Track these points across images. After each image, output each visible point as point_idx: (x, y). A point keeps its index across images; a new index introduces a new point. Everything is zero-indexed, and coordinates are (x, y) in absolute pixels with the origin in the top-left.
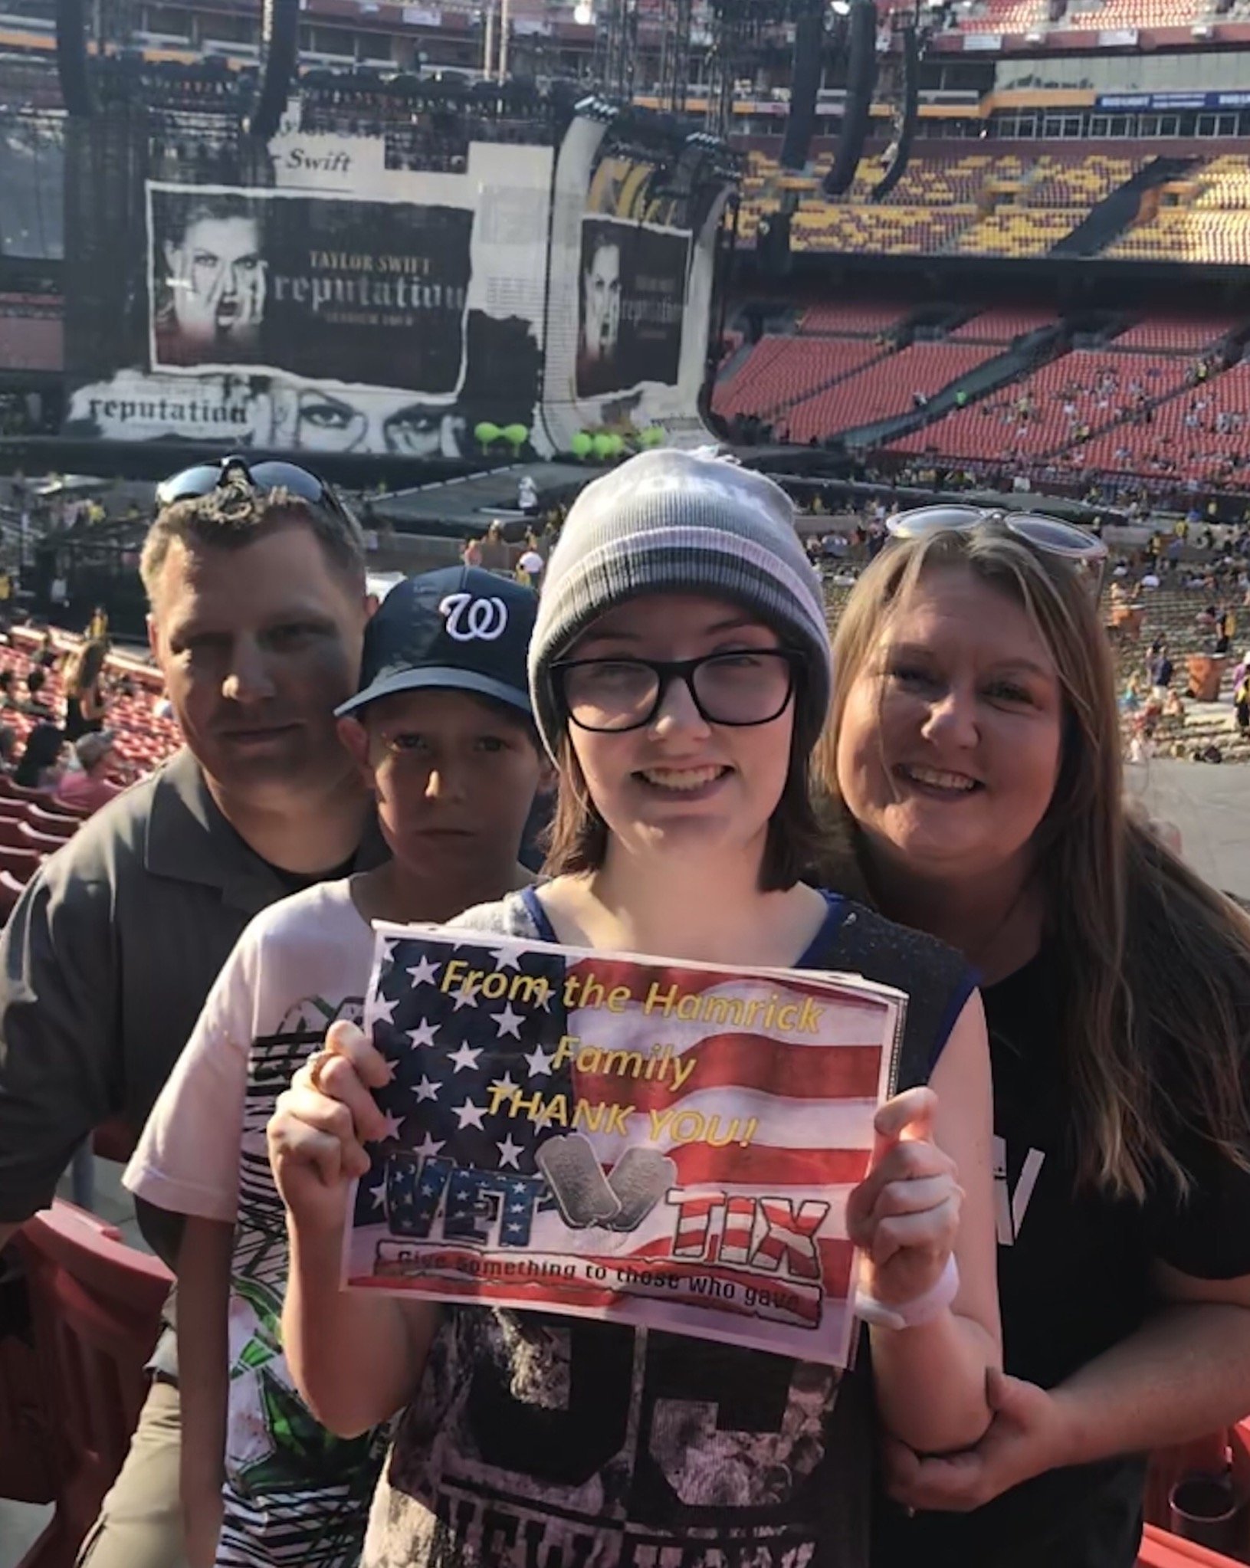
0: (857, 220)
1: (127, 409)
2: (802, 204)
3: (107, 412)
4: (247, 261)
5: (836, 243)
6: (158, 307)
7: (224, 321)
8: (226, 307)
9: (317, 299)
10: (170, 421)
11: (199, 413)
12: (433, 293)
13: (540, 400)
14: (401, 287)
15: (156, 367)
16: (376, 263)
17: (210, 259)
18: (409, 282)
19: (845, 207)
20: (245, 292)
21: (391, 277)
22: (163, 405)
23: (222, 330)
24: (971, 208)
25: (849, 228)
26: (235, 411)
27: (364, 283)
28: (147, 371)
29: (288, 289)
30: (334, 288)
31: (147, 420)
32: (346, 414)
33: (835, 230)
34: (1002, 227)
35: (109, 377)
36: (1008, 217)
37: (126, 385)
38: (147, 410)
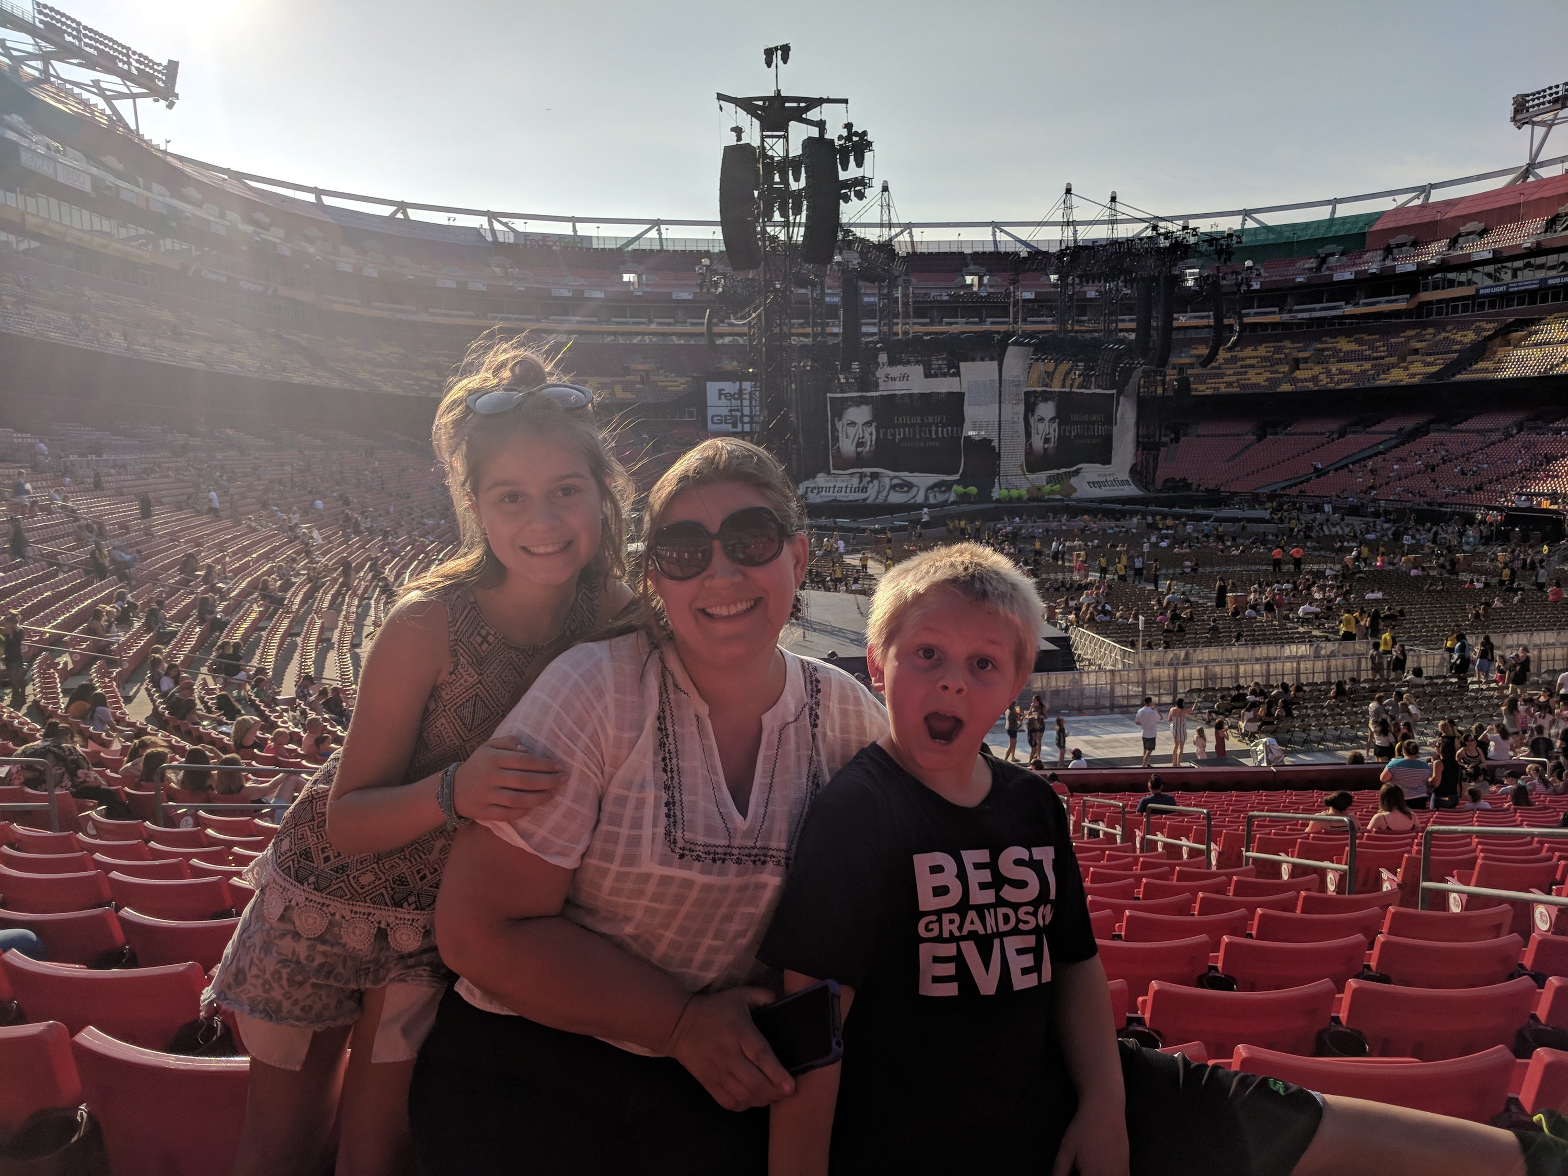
0: (1328, 373)
1: (819, 490)
2: (1301, 366)
3: (812, 492)
4: (868, 424)
5: (1311, 385)
6: (833, 446)
7: (859, 450)
8: (860, 444)
9: (898, 437)
10: (836, 494)
11: (849, 490)
12: (947, 431)
13: (999, 474)
14: (934, 428)
15: (832, 471)
16: (922, 419)
17: (853, 424)
18: (937, 427)
19: (1324, 365)
20: (867, 436)
21: (930, 425)
22: (834, 487)
23: (859, 454)
24: (1394, 359)
25: (1322, 377)
26: (863, 488)
27: (917, 427)
28: (829, 473)
29: (885, 434)
30: (905, 431)
31: (828, 494)
32: (909, 486)
33: (1315, 379)
34: (1406, 368)
35: (814, 477)
36: (1412, 363)
37: (821, 480)
38: (828, 489)
